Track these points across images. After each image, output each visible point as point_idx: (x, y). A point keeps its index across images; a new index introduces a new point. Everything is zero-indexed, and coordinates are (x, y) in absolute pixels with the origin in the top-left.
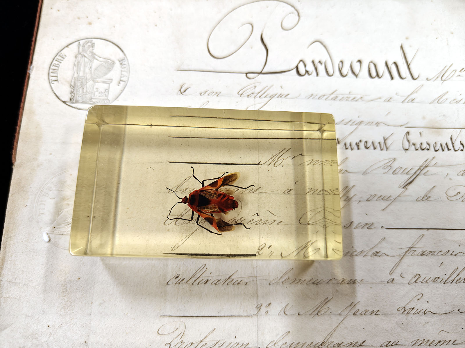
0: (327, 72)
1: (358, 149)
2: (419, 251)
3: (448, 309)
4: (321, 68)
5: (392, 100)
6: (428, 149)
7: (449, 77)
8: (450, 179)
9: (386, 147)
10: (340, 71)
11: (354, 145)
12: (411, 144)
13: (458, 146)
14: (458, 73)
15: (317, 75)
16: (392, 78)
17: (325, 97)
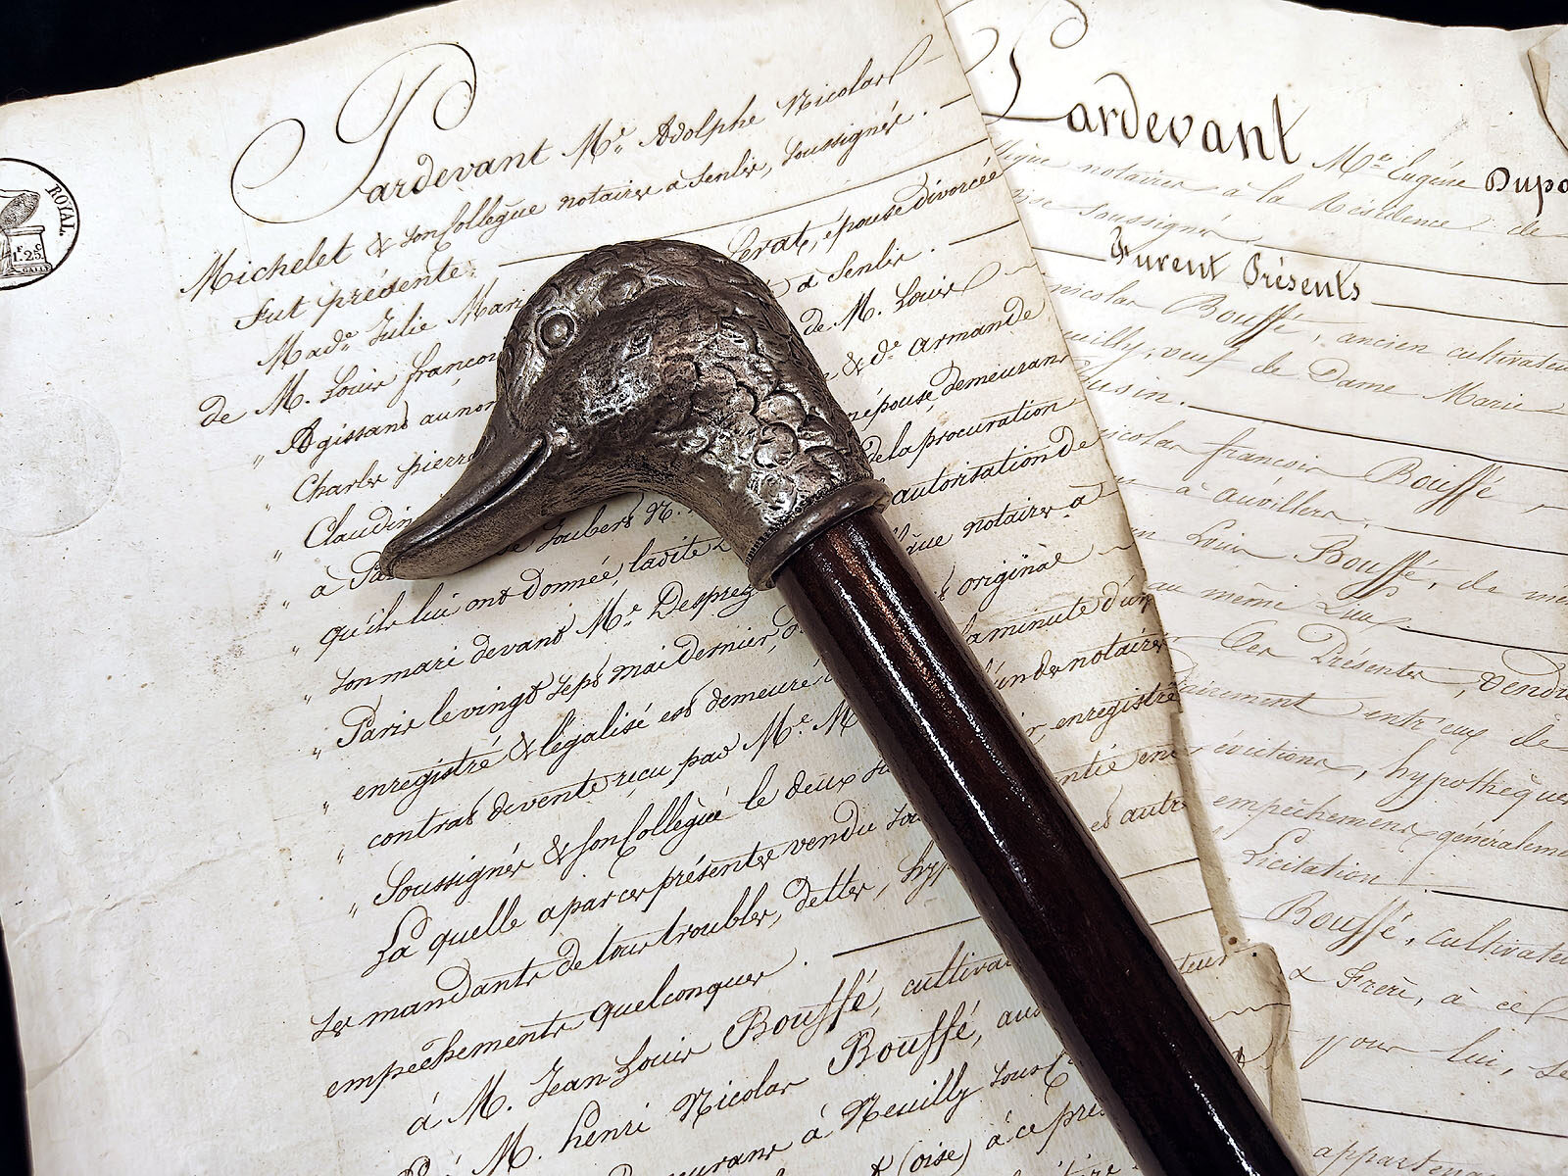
0: (1124, 129)
1: (1161, 269)
2: (1243, 452)
3: (1276, 551)
4: (1114, 123)
5: (1236, 194)
6: (1290, 289)
7: (1357, 167)
8: (1323, 345)
9: (1213, 274)
10: (1149, 131)
11: (1153, 261)
12: (1261, 275)
13: (1348, 288)
14: (1375, 161)
15: (1106, 133)
16: (1246, 155)
17: (1115, 173)
